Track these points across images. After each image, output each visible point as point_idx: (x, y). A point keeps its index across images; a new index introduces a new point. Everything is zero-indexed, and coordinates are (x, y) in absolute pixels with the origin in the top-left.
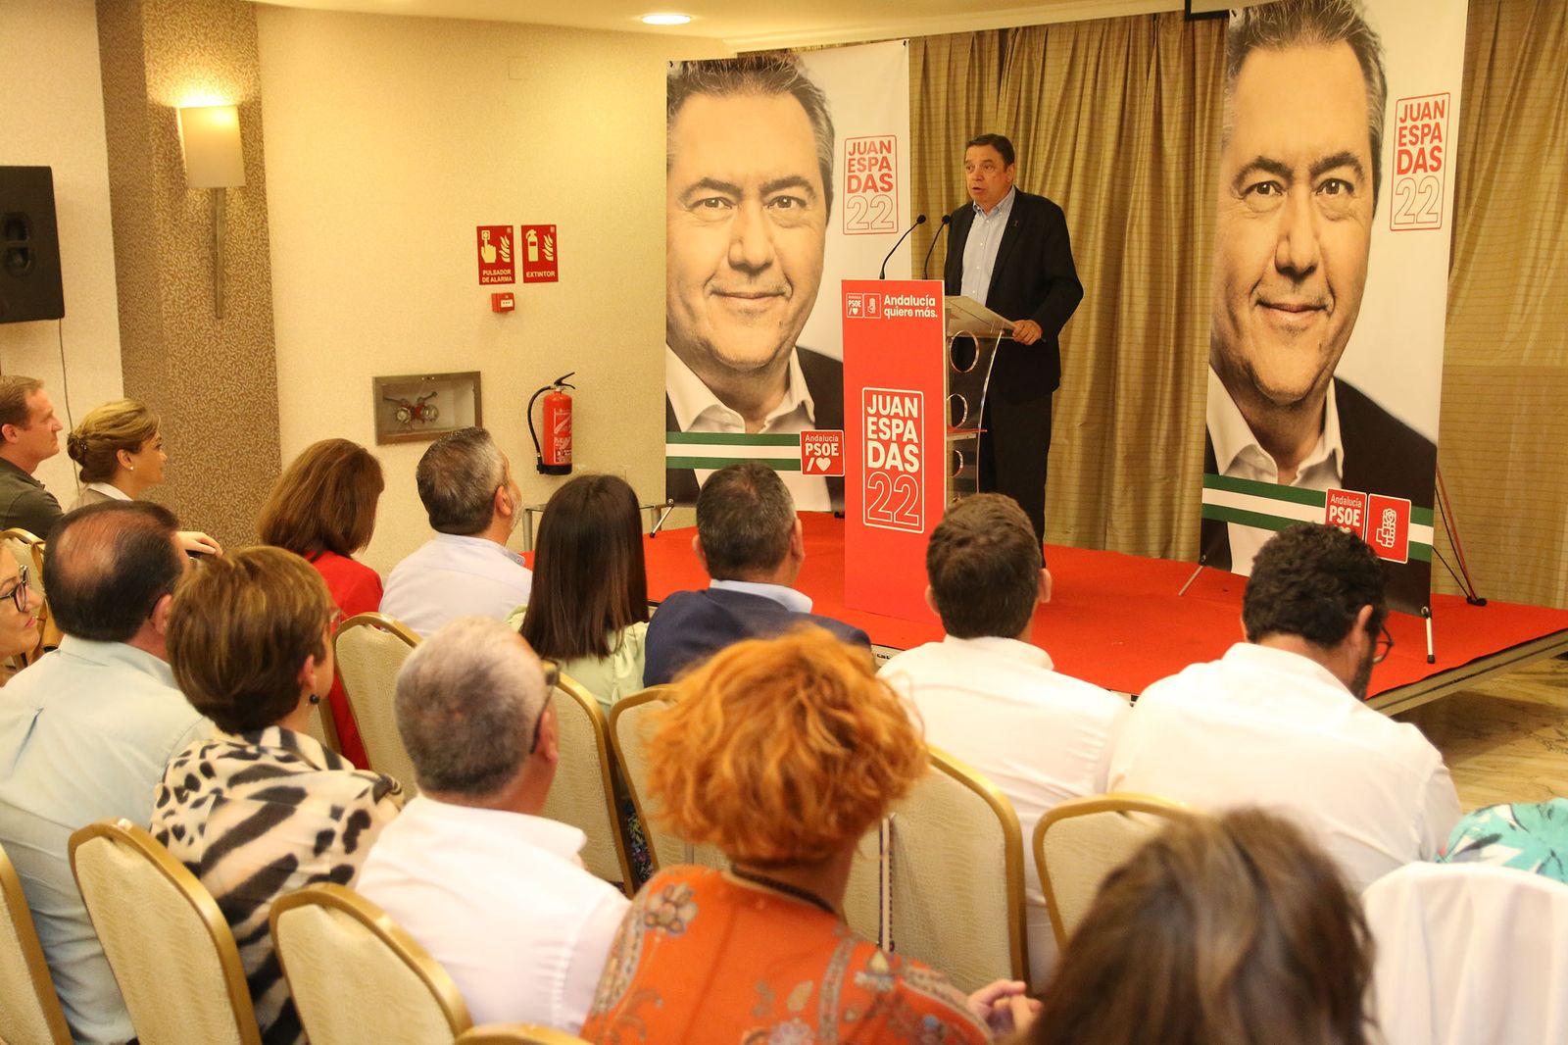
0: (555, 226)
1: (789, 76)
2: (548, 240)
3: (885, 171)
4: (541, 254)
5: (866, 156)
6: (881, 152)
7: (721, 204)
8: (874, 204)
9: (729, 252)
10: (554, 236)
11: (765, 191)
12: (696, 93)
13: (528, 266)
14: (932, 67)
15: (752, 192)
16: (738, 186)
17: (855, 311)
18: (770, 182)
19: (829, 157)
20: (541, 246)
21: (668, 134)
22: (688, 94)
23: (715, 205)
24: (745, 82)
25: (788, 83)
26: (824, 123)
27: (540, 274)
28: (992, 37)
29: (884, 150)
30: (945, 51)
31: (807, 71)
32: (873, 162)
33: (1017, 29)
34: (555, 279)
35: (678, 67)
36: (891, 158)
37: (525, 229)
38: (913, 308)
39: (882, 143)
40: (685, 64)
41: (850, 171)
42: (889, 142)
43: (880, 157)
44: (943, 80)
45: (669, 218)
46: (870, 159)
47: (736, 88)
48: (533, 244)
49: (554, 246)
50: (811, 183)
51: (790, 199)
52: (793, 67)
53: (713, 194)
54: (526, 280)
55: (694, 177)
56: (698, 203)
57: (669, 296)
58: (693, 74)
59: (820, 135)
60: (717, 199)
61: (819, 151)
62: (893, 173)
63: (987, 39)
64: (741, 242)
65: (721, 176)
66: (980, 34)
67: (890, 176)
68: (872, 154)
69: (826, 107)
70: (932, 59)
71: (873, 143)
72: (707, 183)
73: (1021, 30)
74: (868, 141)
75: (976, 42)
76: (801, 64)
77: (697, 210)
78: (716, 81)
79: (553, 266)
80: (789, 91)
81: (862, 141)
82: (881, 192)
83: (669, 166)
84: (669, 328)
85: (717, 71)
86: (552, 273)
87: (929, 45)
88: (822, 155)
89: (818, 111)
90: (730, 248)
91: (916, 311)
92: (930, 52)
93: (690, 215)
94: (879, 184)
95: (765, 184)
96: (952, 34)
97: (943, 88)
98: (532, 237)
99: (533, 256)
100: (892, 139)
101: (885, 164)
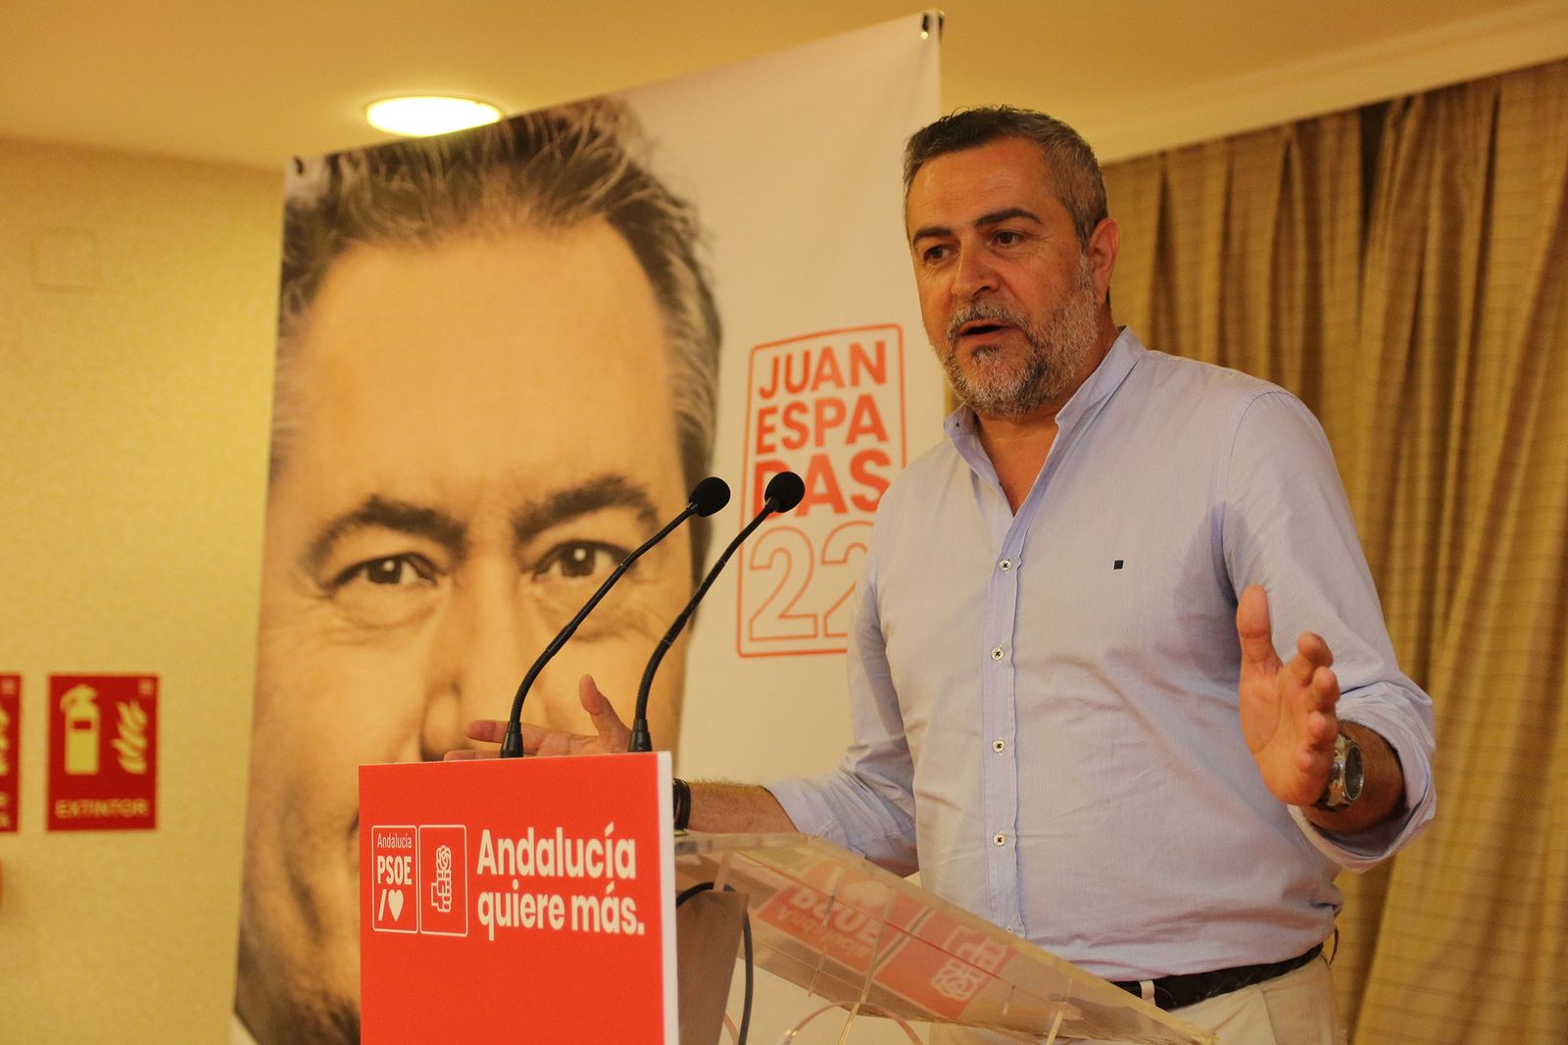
0: (154, 680)
1: (600, 168)
2: (132, 717)
3: (867, 442)
4: (108, 754)
5: (807, 397)
6: (855, 381)
7: (408, 574)
8: (835, 552)
9: (423, 723)
10: (150, 706)
11: (527, 527)
12: (359, 244)
13: (62, 783)
14: (1181, 236)
15: (491, 531)
16: (456, 515)
17: (396, 902)
18: (540, 498)
19: (706, 410)
20: (109, 728)
21: (280, 369)
22: (338, 248)
23: (393, 577)
24: (486, 201)
25: (599, 191)
26: (692, 304)
27: (101, 808)
28: (1341, 135)
29: (864, 375)
30: (1214, 189)
31: (650, 147)
32: (830, 413)
33: (1408, 101)
34: (147, 822)
35: (317, 174)
36: (885, 399)
37: (61, 685)
38: (566, 887)
39: (857, 353)
40: (333, 161)
41: (762, 449)
42: (880, 348)
43: (850, 397)
44: (1210, 267)
45: (267, 619)
46: (820, 405)
47: (462, 221)
48: (83, 725)
49: (150, 732)
50: (654, 494)
51: (592, 547)
52: (611, 142)
53: (385, 543)
54: (55, 824)
55: (345, 498)
56: (348, 575)
57: (251, 863)
58: (356, 192)
59: (680, 343)
60: (399, 559)
61: (678, 393)
62: (891, 449)
63: (1328, 143)
64: (456, 689)
65: (411, 489)
66: (1307, 130)
67: (882, 459)
68: (827, 390)
69: (699, 253)
70: (1180, 216)
71: (827, 354)
72: (379, 513)
73: (1418, 104)
74: (816, 347)
75: (1295, 152)
76: (634, 126)
77: (346, 594)
78: (411, 205)
79: (145, 786)
80: (600, 216)
81: (797, 351)
82: (854, 513)
83: (277, 465)
84: (246, 963)
85: (415, 177)
86: (139, 807)
87: (1174, 179)
88: (686, 405)
89: (678, 267)
90: (426, 709)
91: (577, 901)
92: (1178, 196)
93: (326, 610)
94: (849, 487)
95: (529, 503)
96: (1231, 140)
97: (1209, 289)
98: (82, 705)
99: (82, 755)
100: (890, 338)
101: (866, 421)
